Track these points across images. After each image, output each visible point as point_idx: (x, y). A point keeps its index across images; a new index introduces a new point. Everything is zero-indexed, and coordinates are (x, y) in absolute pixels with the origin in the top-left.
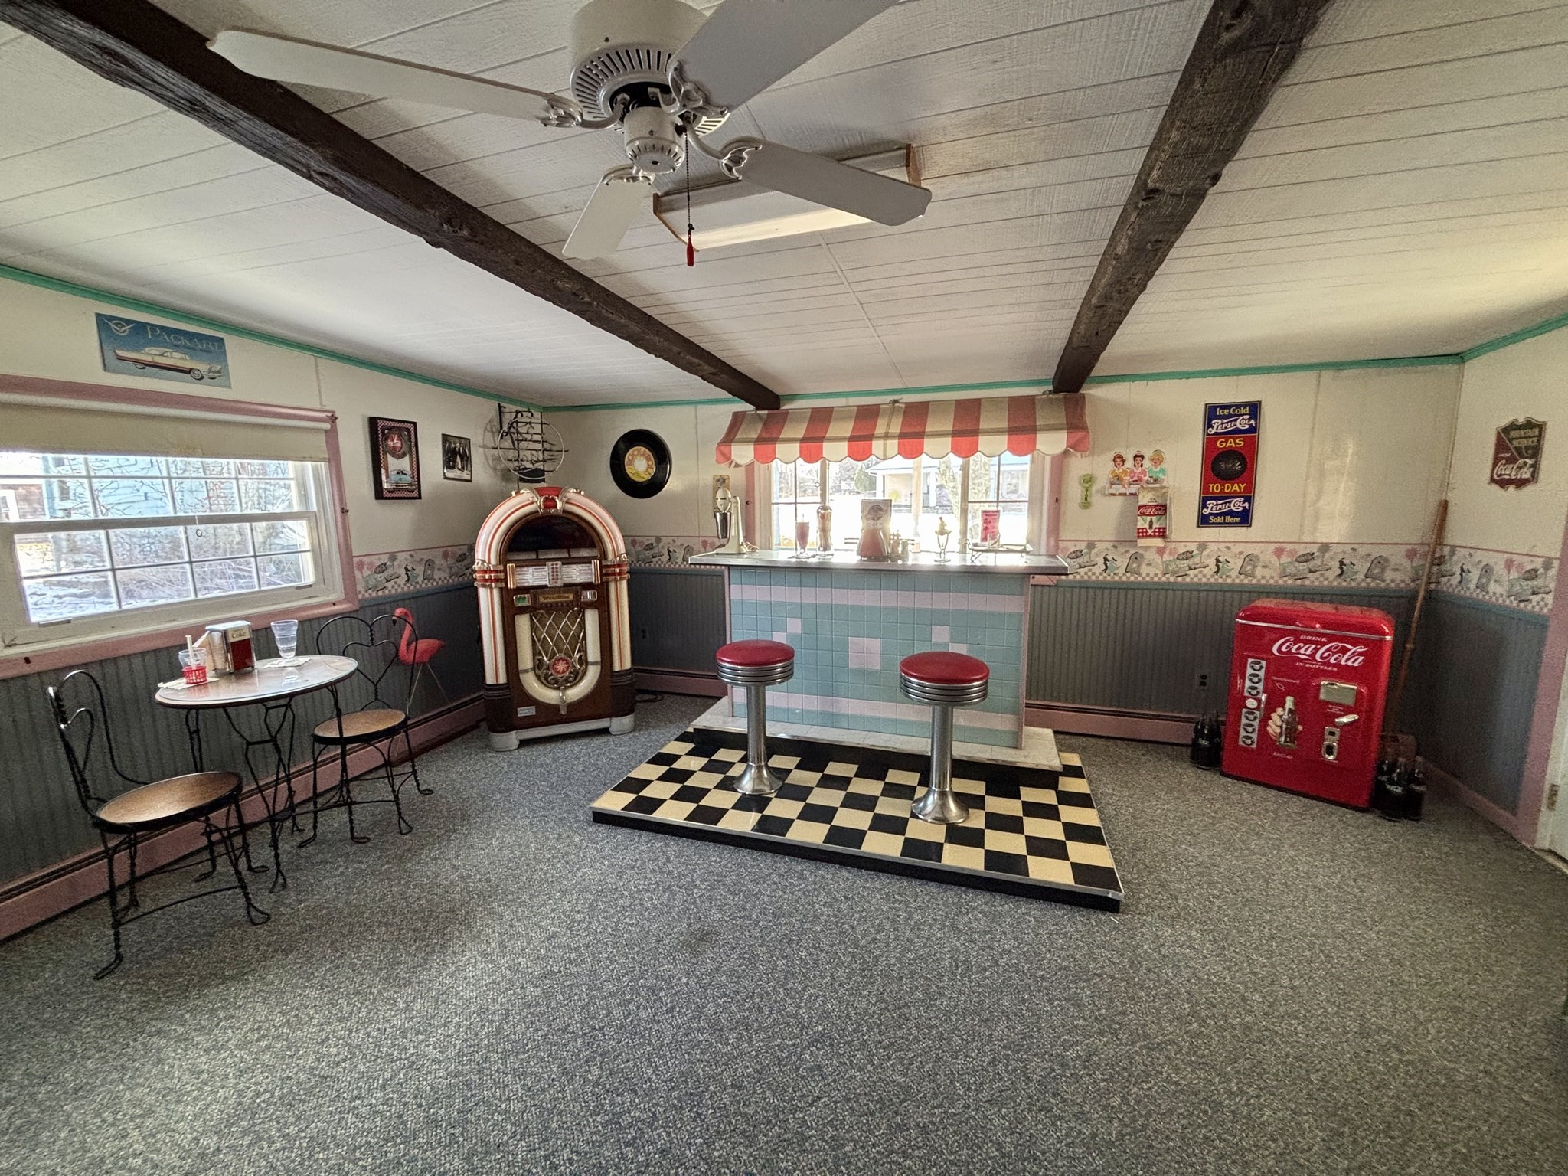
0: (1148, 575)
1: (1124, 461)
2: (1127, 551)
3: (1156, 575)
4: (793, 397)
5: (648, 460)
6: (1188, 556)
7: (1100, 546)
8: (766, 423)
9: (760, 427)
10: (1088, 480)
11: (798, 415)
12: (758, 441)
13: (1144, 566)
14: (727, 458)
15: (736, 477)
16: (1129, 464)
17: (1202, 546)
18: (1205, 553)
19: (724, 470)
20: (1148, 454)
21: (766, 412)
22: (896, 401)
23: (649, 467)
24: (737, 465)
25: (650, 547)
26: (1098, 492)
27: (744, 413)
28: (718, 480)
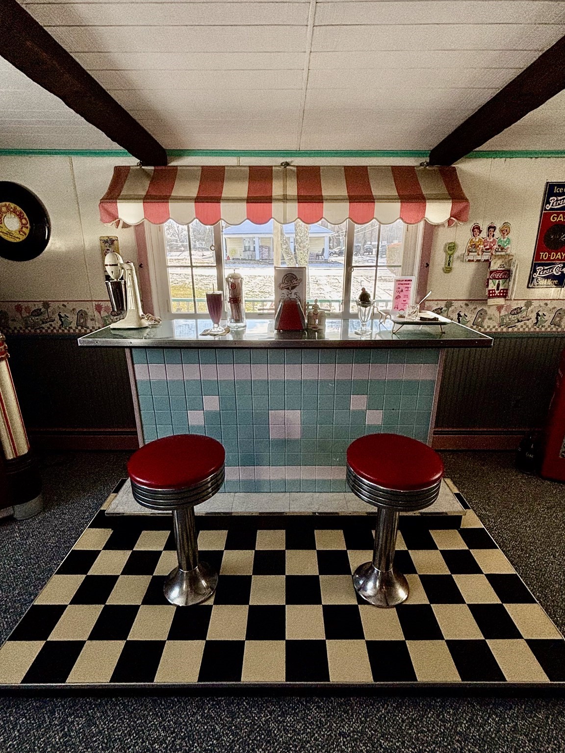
0: (489, 327)
1: (480, 232)
2: (475, 308)
3: (494, 327)
4: (181, 153)
5: (21, 218)
6: (518, 311)
7: (456, 304)
8: (154, 180)
9: (147, 183)
10: (451, 248)
11: (188, 173)
12: (147, 199)
13: (486, 320)
14: (113, 217)
15: (125, 238)
16: (484, 234)
17: (529, 303)
18: (530, 309)
19: (110, 230)
20: (499, 225)
21: (153, 168)
22: (287, 164)
23: (23, 225)
24: (125, 226)
25: (38, 313)
26: (458, 257)
27: (127, 168)
28: (106, 242)
